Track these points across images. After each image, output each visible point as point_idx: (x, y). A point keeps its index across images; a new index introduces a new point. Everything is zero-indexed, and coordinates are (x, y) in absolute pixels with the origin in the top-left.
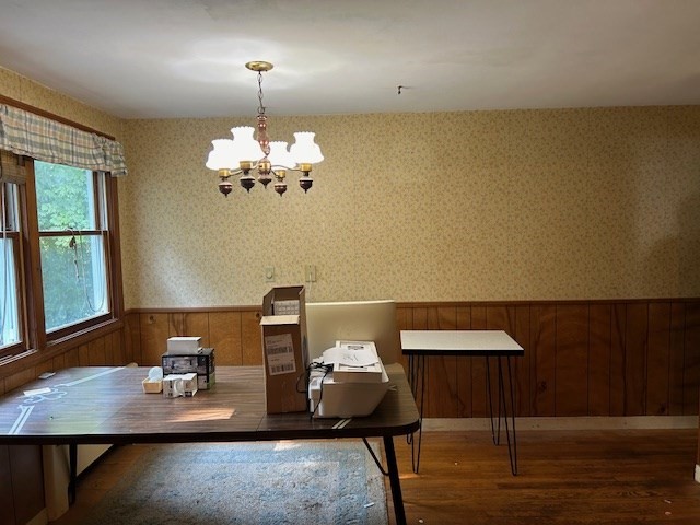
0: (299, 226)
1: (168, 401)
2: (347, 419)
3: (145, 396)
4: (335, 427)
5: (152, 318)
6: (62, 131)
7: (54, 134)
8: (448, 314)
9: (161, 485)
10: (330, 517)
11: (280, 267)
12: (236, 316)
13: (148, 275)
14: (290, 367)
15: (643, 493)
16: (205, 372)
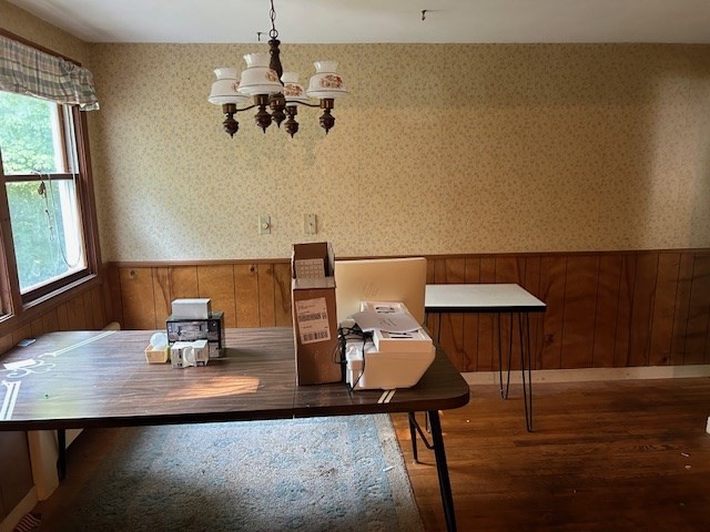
0: (297, 171)
1: (177, 372)
2: (390, 391)
3: (149, 367)
4: (380, 401)
5: (133, 273)
6: (24, 52)
7: (16, 56)
8: (453, 266)
9: (160, 454)
10: (349, 483)
11: (276, 216)
12: (229, 270)
13: (126, 225)
14: (323, 334)
15: (659, 447)
16: (216, 338)
